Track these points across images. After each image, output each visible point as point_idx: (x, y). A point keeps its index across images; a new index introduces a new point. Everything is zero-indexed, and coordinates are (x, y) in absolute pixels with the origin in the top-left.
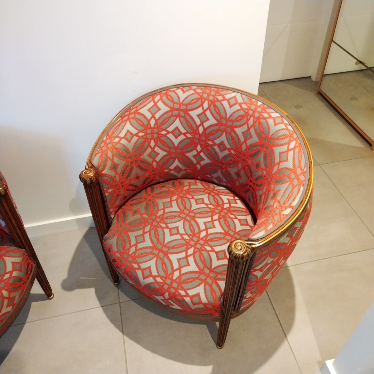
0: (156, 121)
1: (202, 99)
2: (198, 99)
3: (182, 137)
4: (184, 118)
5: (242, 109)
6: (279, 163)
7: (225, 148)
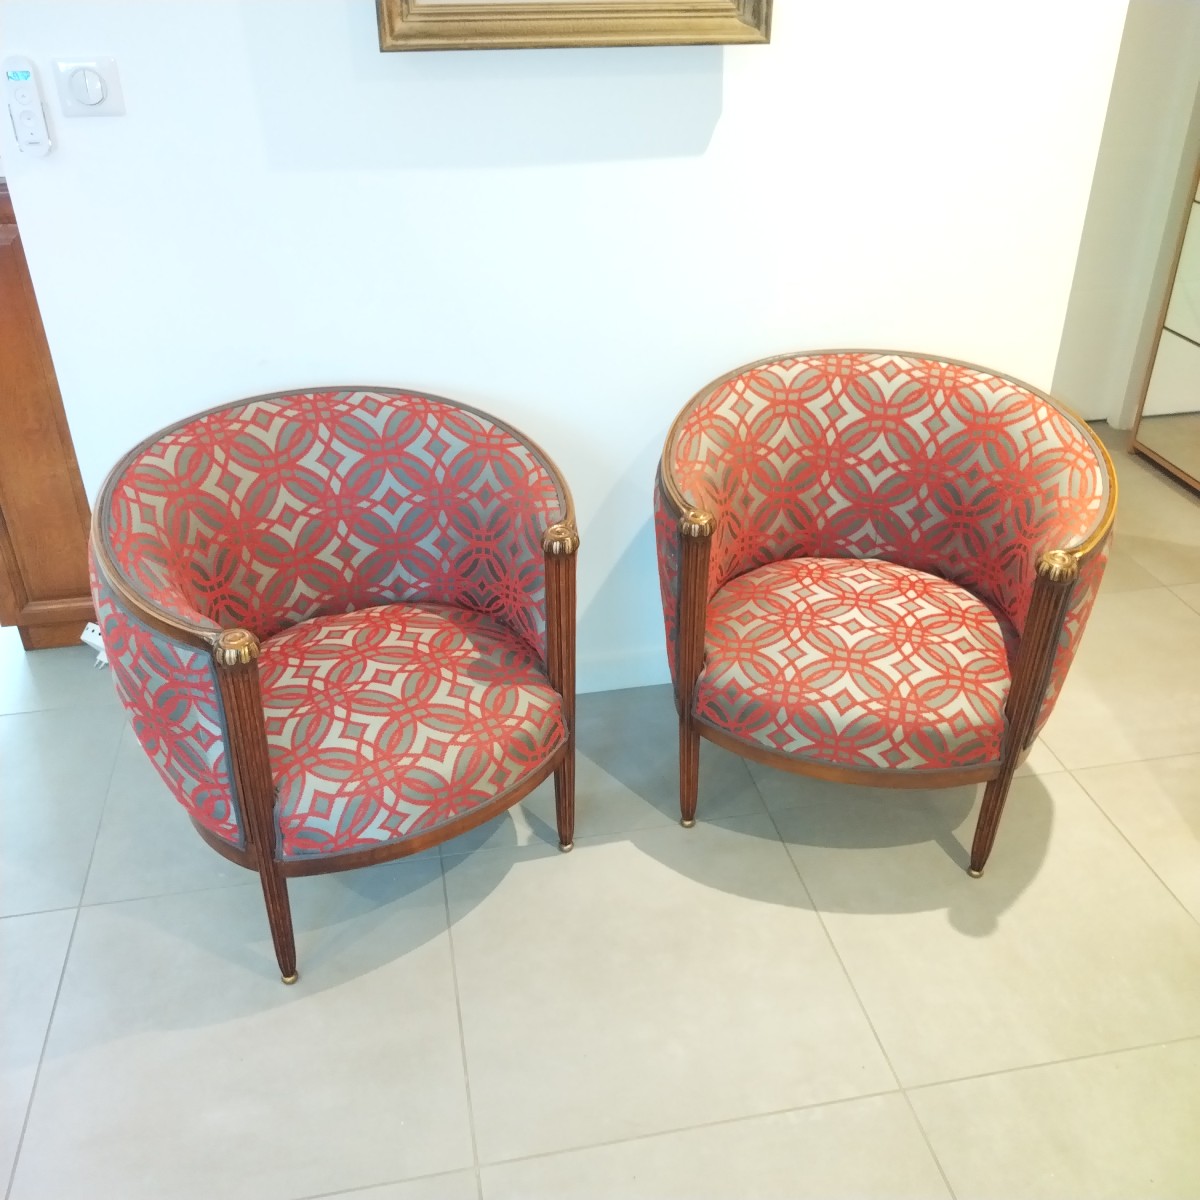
0: (749, 428)
1: (827, 377)
2: (818, 378)
3: (794, 459)
4: (798, 417)
5: (914, 379)
6: (1029, 449)
7: (886, 464)
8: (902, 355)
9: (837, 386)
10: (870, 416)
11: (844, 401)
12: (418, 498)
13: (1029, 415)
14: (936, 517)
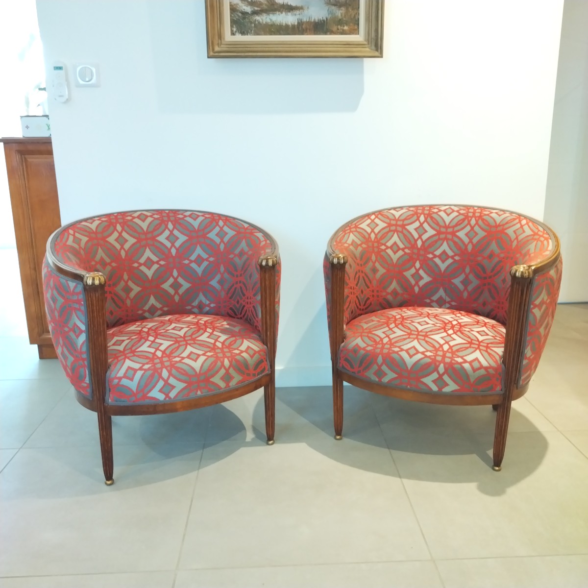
0: (376, 235)
1: (417, 215)
2: (413, 215)
3: (400, 253)
4: (402, 232)
5: (460, 214)
6: (517, 238)
7: (448, 257)
8: (455, 206)
9: (422, 219)
10: (439, 233)
11: (426, 225)
12: (211, 259)
13: (517, 223)
14: (475, 282)
